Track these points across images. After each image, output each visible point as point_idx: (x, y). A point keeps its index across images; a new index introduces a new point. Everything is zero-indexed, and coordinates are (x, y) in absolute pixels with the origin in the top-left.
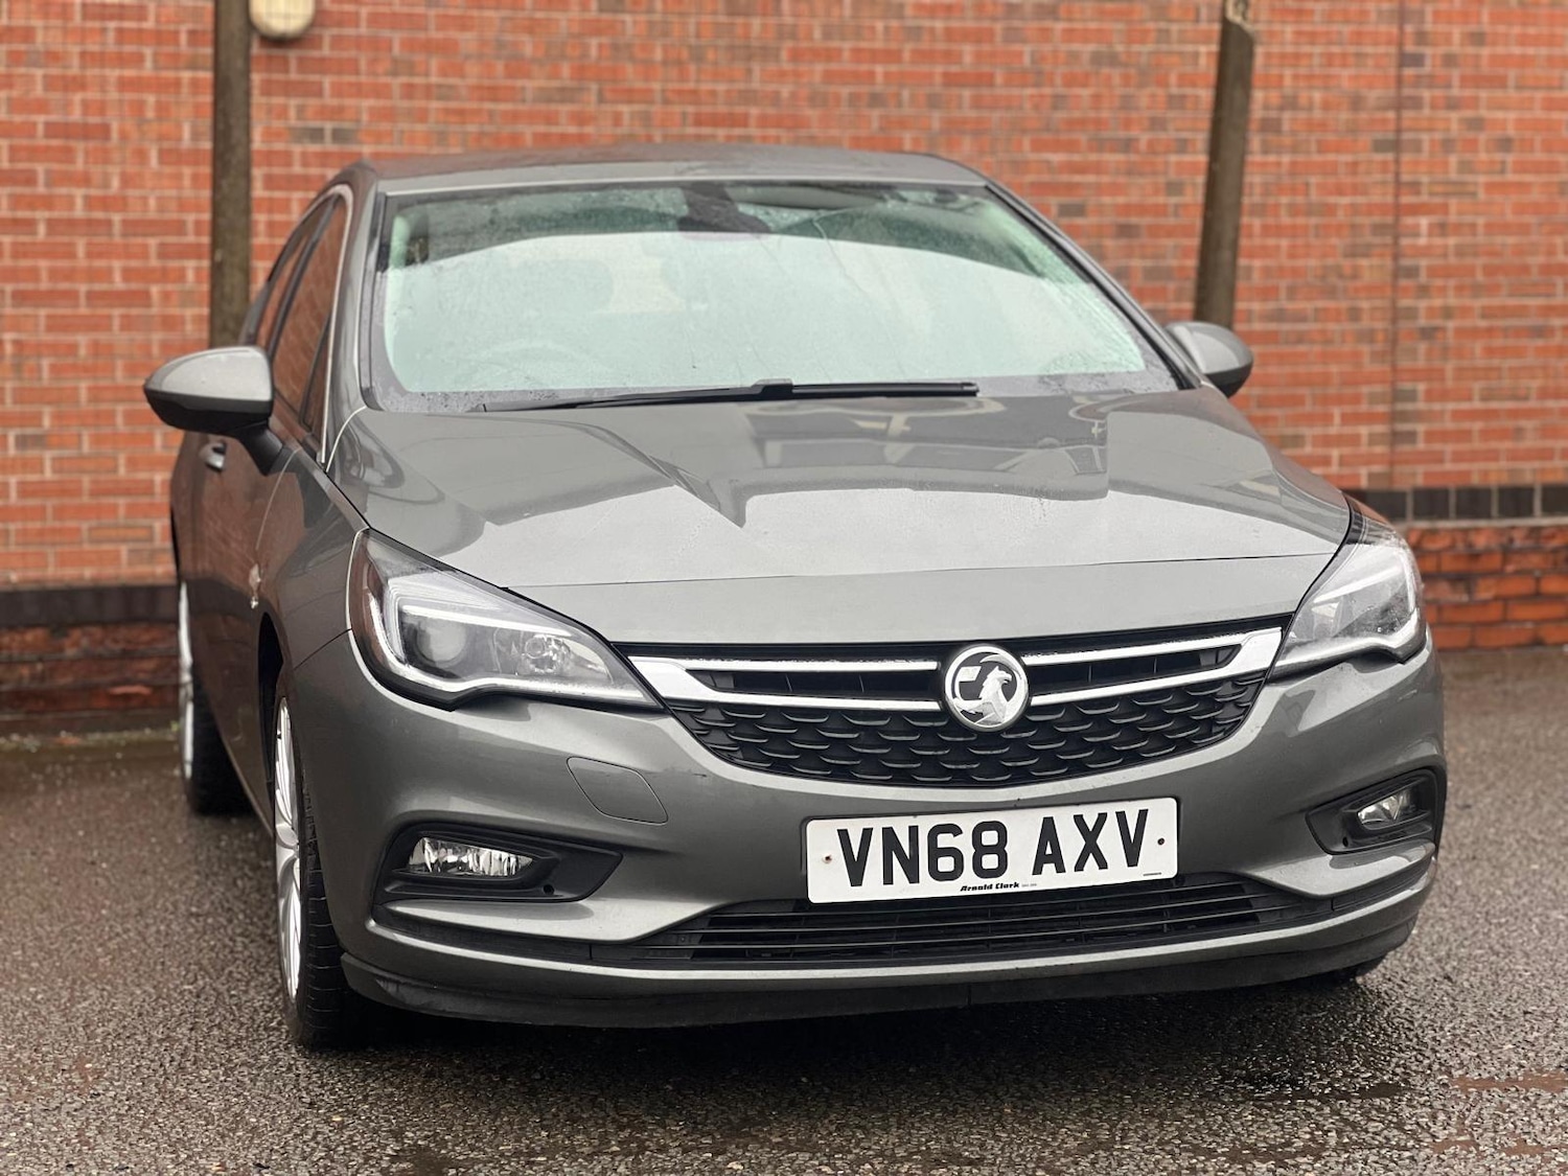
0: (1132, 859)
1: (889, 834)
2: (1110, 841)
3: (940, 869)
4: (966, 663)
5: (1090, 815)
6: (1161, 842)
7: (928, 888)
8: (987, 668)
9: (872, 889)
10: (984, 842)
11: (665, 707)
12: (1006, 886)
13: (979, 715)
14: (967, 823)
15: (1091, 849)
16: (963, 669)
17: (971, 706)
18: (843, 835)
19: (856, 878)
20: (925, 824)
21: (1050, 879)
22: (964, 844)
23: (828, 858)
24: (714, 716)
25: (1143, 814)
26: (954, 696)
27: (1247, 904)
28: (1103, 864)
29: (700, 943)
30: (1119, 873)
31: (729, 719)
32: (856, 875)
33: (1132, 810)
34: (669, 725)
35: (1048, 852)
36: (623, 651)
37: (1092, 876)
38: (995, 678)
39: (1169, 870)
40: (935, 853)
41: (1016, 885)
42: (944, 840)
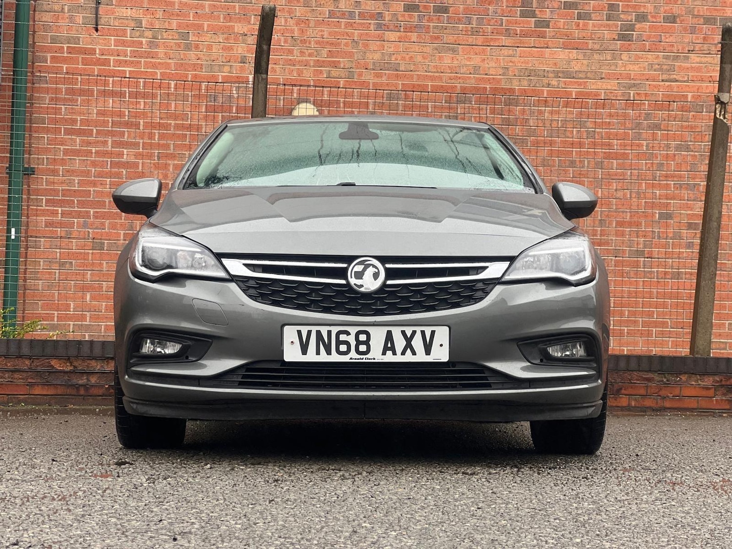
0: (428, 351)
1: (319, 333)
2: (418, 343)
3: (341, 350)
4: (357, 264)
5: (409, 331)
6: (441, 345)
7: (335, 358)
8: (367, 267)
9: (311, 357)
10: (360, 339)
11: (233, 279)
12: (370, 359)
13: (362, 286)
14: (353, 330)
15: (409, 345)
16: (356, 266)
17: (359, 282)
18: (299, 332)
19: (304, 351)
20: (335, 330)
21: (389, 358)
22: (351, 339)
23: (292, 342)
24: (252, 283)
25: (433, 333)
26: (351, 277)
27: (486, 378)
28: (414, 353)
29: (242, 379)
30: (421, 357)
31: (257, 283)
32: (304, 350)
33: (428, 331)
34: (233, 286)
35: (389, 345)
36: (219, 256)
37: (409, 358)
38: (370, 271)
39: (445, 358)
40: (339, 343)
41: (374, 359)
42: (343, 337)
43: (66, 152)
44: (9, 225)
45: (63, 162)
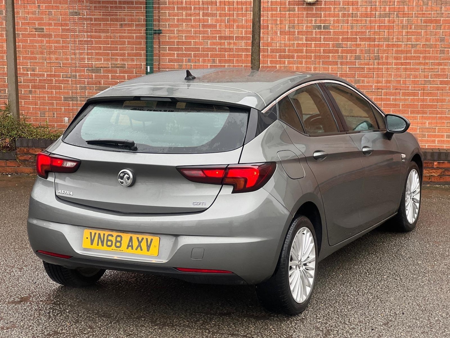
43: (178, 20)
44: (147, 65)
45: (177, 26)
